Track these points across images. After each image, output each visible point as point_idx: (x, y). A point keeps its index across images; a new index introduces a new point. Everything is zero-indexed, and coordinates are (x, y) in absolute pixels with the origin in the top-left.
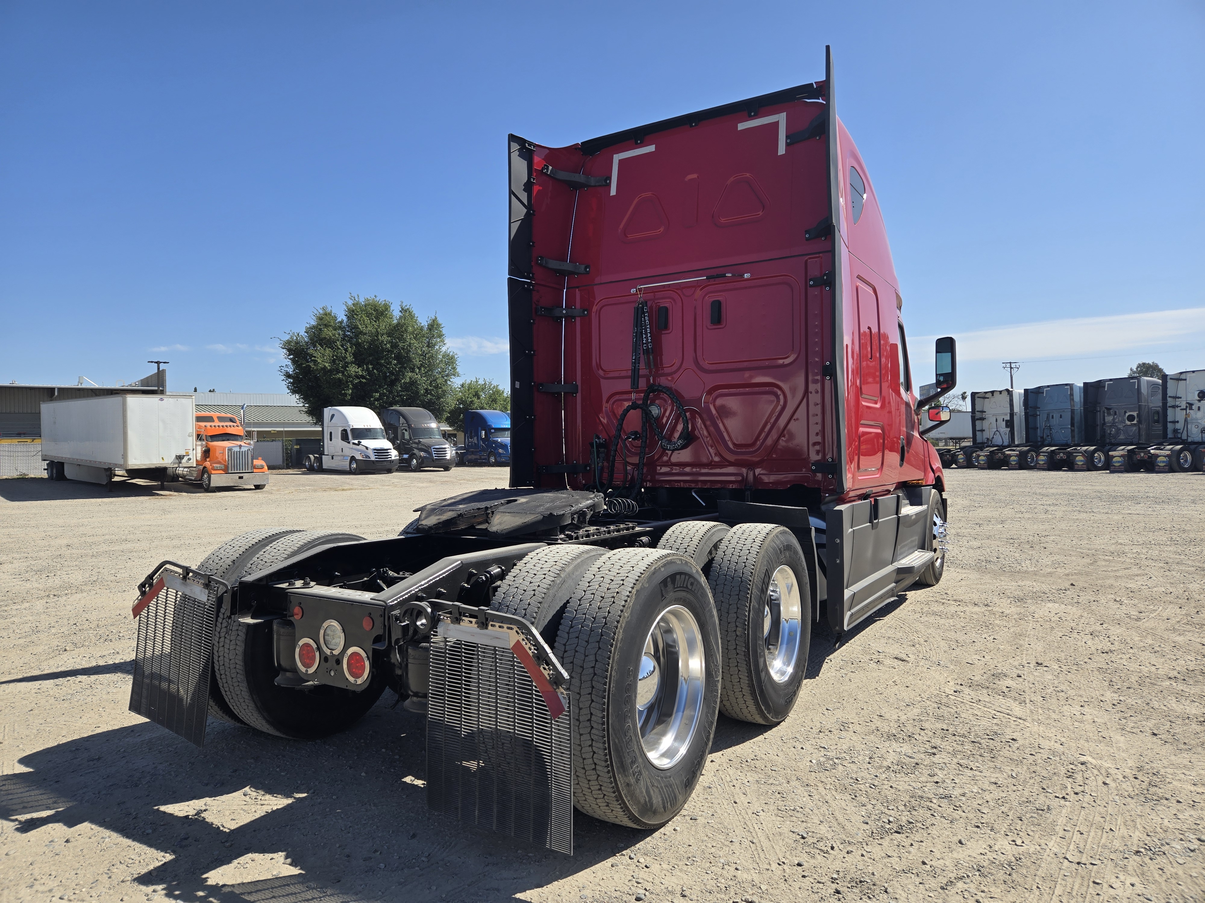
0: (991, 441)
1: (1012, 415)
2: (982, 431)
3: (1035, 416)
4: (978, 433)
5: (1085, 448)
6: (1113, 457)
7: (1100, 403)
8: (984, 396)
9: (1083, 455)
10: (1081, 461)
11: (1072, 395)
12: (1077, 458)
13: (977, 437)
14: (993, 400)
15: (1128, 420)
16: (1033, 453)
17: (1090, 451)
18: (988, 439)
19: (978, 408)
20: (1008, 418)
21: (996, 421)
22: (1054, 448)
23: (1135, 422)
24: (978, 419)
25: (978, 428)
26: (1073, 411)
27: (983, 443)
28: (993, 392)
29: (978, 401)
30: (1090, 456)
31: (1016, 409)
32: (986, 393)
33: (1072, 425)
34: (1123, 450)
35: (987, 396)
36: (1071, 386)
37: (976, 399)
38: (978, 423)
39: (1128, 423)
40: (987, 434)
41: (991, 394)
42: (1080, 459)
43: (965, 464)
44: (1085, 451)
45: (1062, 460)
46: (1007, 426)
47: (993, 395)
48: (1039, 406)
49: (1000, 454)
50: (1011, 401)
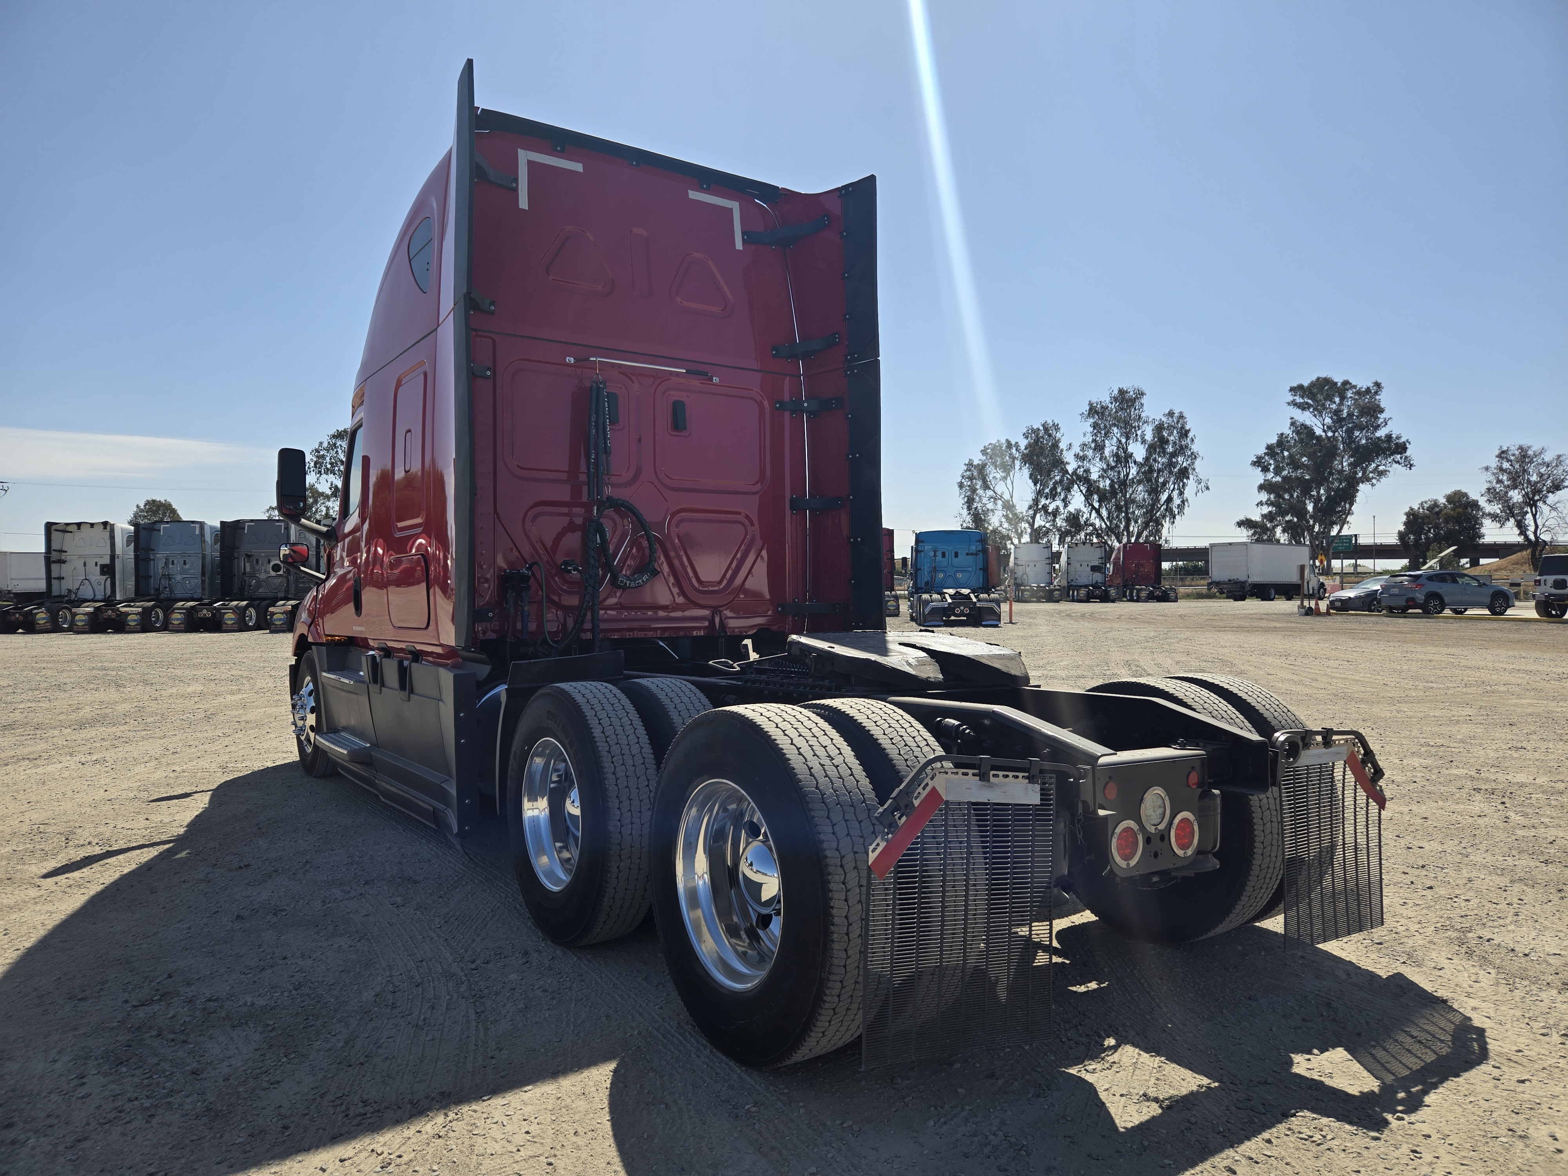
0: (76, 594)
1: (113, 557)
2: (60, 578)
3: (147, 560)
4: (54, 582)
5: (235, 603)
6: (273, 614)
7: (238, 548)
8: (65, 529)
9: (234, 612)
10: (231, 619)
11: (202, 535)
12: (226, 616)
13: (53, 587)
14: (78, 535)
15: (273, 570)
16: (158, 610)
17: (241, 607)
18: (69, 591)
19: (55, 545)
20: (107, 561)
21: (85, 565)
22: (191, 604)
23: (281, 572)
24: (54, 562)
25: (54, 575)
26: (204, 557)
27: (61, 596)
28: (79, 525)
29: (55, 535)
30: (241, 613)
31: (119, 551)
32: (67, 524)
33: (203, 574)
34: (284, 605)
35: (69, 528)
36: (202, 524)
37: (53, 532)
38: (54, 567)
39: (273, 573)
40: (69, 584)
41: (76, 527)
42: (229, 617)
43: (49, 626)
44: (236, 606)
45: (205, 619)
46: (103, 573)
47: (79, 528)
48: (152, 547)
49: (110, 612)
50: (112, 538)
